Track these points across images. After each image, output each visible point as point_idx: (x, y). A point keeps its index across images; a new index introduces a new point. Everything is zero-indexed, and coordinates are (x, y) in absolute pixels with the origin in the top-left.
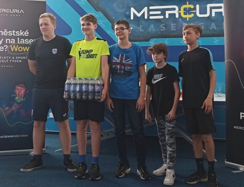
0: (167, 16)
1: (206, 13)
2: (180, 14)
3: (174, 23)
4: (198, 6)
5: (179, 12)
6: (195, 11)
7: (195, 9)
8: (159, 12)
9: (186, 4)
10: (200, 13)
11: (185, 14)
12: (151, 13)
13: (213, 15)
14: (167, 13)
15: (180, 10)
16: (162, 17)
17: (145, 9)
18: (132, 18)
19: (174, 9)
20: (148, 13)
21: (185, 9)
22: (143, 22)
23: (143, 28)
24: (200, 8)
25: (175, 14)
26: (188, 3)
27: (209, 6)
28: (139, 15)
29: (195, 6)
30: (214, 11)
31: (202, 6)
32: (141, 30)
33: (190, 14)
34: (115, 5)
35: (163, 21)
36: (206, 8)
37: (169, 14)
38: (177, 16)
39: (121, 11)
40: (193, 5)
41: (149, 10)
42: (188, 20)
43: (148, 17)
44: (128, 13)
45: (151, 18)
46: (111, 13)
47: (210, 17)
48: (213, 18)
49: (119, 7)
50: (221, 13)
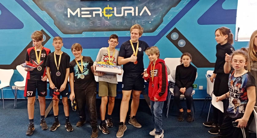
0: (94, 16)
1: (121, 14)
2: (103, 14)
3: (99, 20)
4: (115, 8)
5: (102, 12)
6: (113, 12)
7: (113, 10)
8: (88, 13)
9: (107, 7)
10: (117, 14)
11: (106, 14)
12: (83, 13)
13: (126, 15)
14: (94, 13)
15: (103, 11)
16: (90, 16)
17: (78, 10)
18: (69, 16)
19: (99, 10)
20: (80, 13)
21: (106, 10)
22: (77, 20)
23: (77, 24)
24: (117, 10)
25: (99, 14)
27: (123, 8)
28: (74, 14)
30: (126, 12)
31: (118, 8)
32: (76, 26)
33: (110, 14)
34: (55, 6)
35: (91, 19)
36: (121, 10)
37: (96, 14)
38: (101, 16)
39: (60, 11)
40: (112, 7)
41: (81, 11)
42: (108, 18)
43: (81, 16)
44: (65, 12)
45: (83, 16)
46: (53, 12)
47: (123, 17)
48: (125, 17)
49: (59, 8)
50: (131, 13)
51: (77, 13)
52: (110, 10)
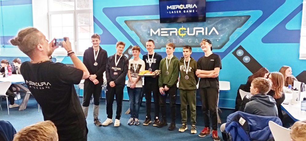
0: (171, 35)
1: (192, 33)
2: (178, 33)
3: (175, 38)
4: (188, 29)
6: (186, 32)
7: (187, 30)
8: (167, 32)
9: (181, 27)
10: (190, 33)
11: (181, 33)
13: (197, 34)
14: (171, 32)
15: (178, 31)
16: (168, 35)
17: (159, 30)
18: (151, 35)
19: (175, 30)
20: (160, 32)
21: (181, 30)
22: (158, 38)
23: (157, 41)
24: (189, 30)
25: (175, 33)
26: (183, 26)
27: (195, 29)
28: (155, 33)
29: (187, 28)
30: (197, 32)
31: (191, 29)
33: (184, 33)
34: (142, 27)
35: (168, 37)
36: (193, 30)
37: (172, 33)
38: (176, 35)
39: (145, 31)
40: (186, 28)
42: (182, 37)
43: (160, 35)
44: (149, 32)
45: (162, 35)
46: (139, 32)
48: (197, 36)
49: (144, 28)
50: (201, 33)
51: (158, 33)
52: (184, 30)
